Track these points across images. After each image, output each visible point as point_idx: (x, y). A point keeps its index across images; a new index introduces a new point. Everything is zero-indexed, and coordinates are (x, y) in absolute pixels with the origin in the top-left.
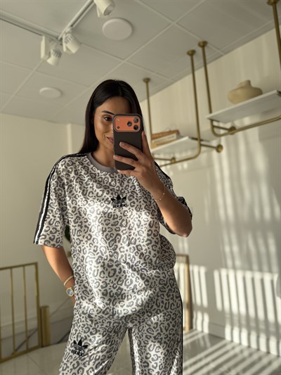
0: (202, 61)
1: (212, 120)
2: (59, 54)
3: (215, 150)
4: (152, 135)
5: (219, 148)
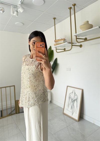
1: (76, 36)
3: (79, 47)
4: (55, 41)
5: (81, 46)
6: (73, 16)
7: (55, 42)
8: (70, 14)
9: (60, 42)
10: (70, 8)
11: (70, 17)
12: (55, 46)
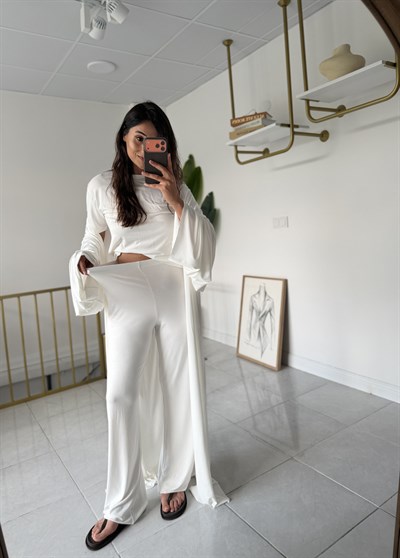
0: (297, 14)
1: (308, 101)
2: (102, 24)
3: (318, 139)
4: (231, 121)
5: (324, 136)
6: (294, 32)
7: (233, 125)
8: (282, 24)
9: (249, 125)
10: (282, 3)
11: (283, 36)
12: (232, 142)
